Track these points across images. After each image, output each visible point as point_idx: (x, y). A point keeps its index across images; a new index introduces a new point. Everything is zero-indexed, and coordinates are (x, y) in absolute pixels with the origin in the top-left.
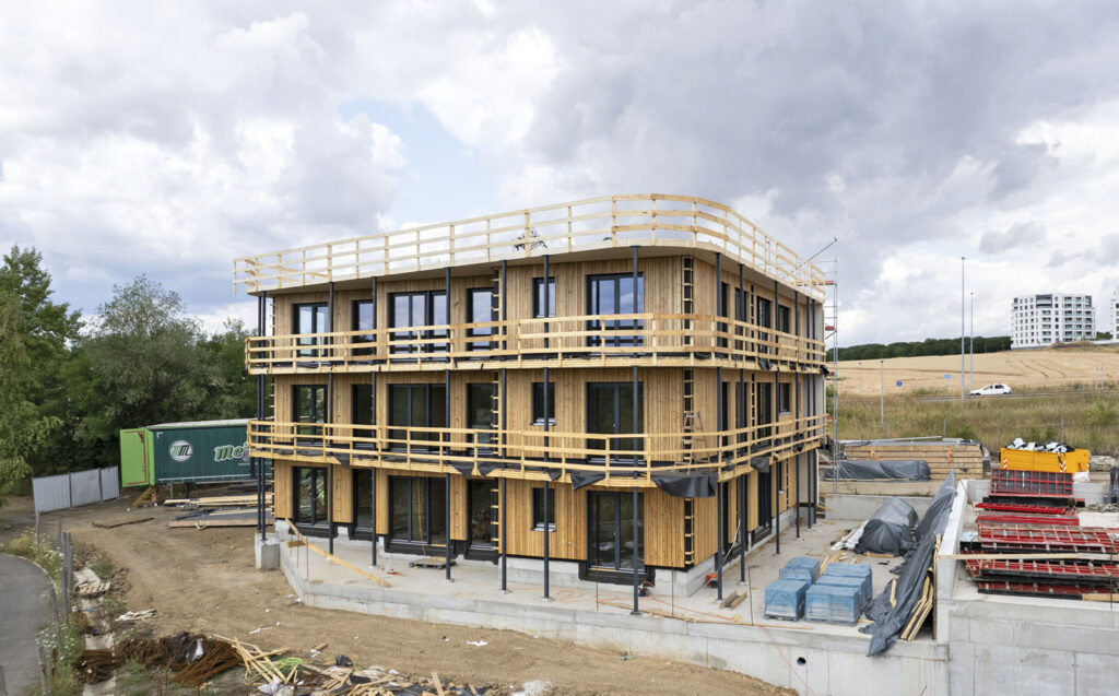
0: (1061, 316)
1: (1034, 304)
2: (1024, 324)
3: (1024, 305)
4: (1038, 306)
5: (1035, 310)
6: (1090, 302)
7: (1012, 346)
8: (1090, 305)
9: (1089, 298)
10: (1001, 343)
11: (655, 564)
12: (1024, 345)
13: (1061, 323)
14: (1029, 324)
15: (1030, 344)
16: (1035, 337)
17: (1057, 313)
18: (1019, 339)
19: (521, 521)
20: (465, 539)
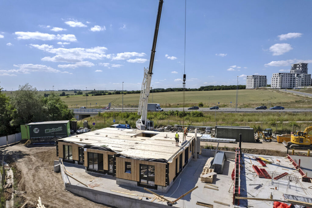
0: (259, 81)
1: (252, 78)
2: (249, 83)
3: (249, 78)
4: (253, 78)
5: (252, 79)
6: (266, 77)
7: (246, 88)
8: (266, 78)
9: (266, 76)
10: (243, 87)
11: (157, 184)
12: (249, 88)
13: (258, 83)
14: (251, 83)
15: (250, 88)
16: (252, 86)
17: (258, 80)
18: (248, 86)
19: (122, 170)
20: (108, 170)
